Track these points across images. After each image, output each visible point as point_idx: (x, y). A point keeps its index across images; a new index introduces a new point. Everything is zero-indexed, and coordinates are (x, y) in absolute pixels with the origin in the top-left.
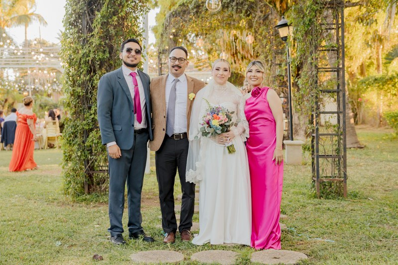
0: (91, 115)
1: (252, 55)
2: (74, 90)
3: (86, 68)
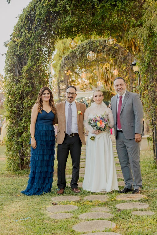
0: (22, 124)
2: (12, 110)
3: (19, 97)
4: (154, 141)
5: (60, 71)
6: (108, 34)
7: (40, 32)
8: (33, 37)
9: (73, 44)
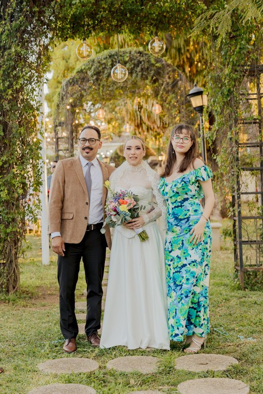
1: (159, 126)
4: (235, 237)
5: (58, 106)
6: (152, 32)
7: (21, 23)
8: (7, 32)
9: (84, 49)
